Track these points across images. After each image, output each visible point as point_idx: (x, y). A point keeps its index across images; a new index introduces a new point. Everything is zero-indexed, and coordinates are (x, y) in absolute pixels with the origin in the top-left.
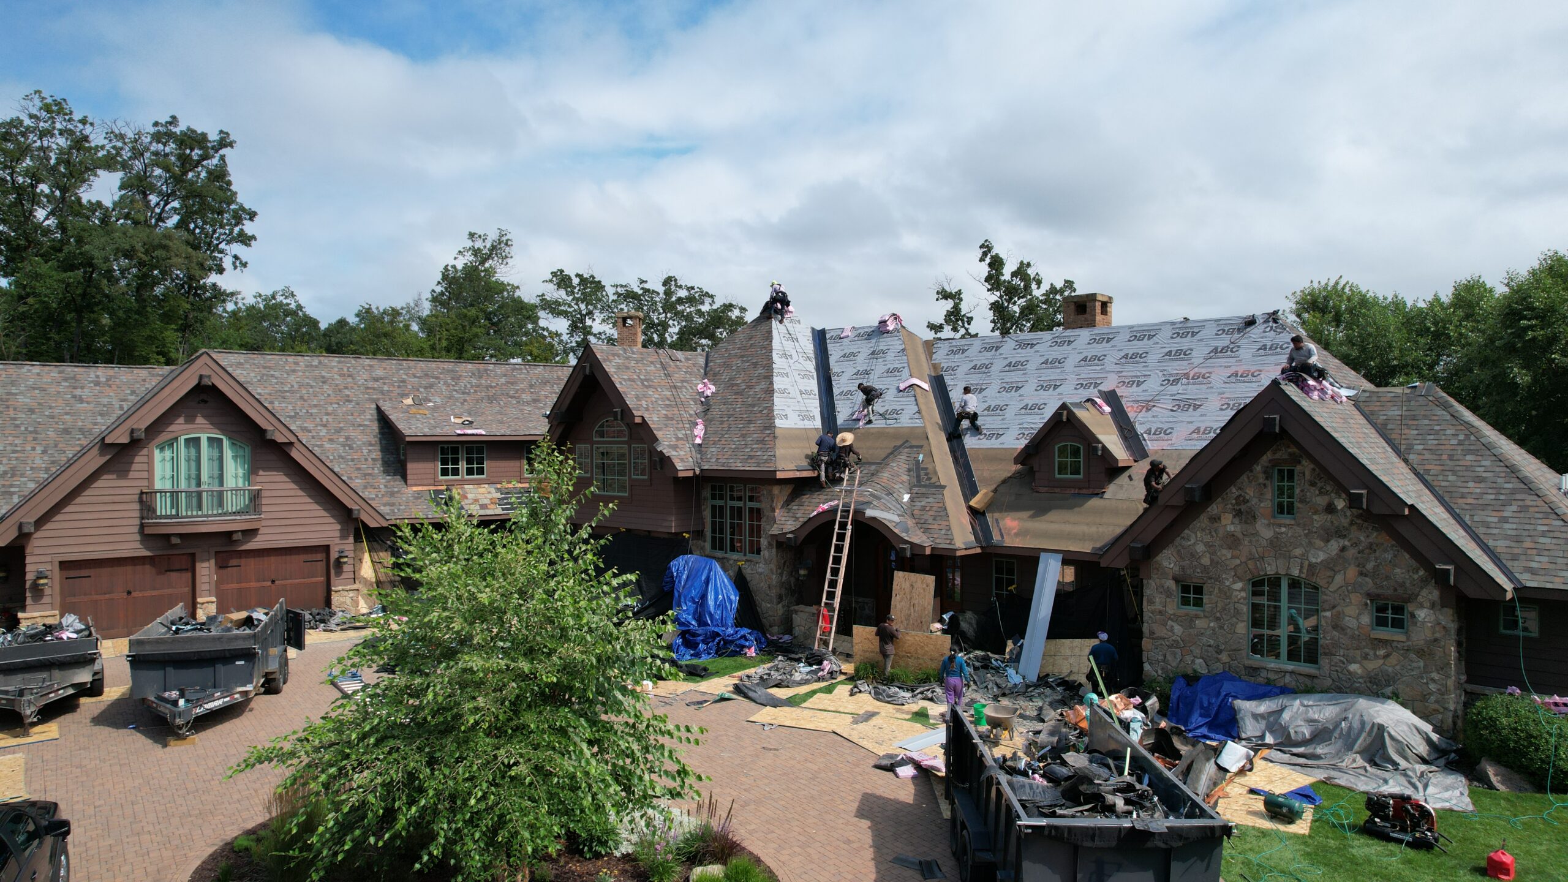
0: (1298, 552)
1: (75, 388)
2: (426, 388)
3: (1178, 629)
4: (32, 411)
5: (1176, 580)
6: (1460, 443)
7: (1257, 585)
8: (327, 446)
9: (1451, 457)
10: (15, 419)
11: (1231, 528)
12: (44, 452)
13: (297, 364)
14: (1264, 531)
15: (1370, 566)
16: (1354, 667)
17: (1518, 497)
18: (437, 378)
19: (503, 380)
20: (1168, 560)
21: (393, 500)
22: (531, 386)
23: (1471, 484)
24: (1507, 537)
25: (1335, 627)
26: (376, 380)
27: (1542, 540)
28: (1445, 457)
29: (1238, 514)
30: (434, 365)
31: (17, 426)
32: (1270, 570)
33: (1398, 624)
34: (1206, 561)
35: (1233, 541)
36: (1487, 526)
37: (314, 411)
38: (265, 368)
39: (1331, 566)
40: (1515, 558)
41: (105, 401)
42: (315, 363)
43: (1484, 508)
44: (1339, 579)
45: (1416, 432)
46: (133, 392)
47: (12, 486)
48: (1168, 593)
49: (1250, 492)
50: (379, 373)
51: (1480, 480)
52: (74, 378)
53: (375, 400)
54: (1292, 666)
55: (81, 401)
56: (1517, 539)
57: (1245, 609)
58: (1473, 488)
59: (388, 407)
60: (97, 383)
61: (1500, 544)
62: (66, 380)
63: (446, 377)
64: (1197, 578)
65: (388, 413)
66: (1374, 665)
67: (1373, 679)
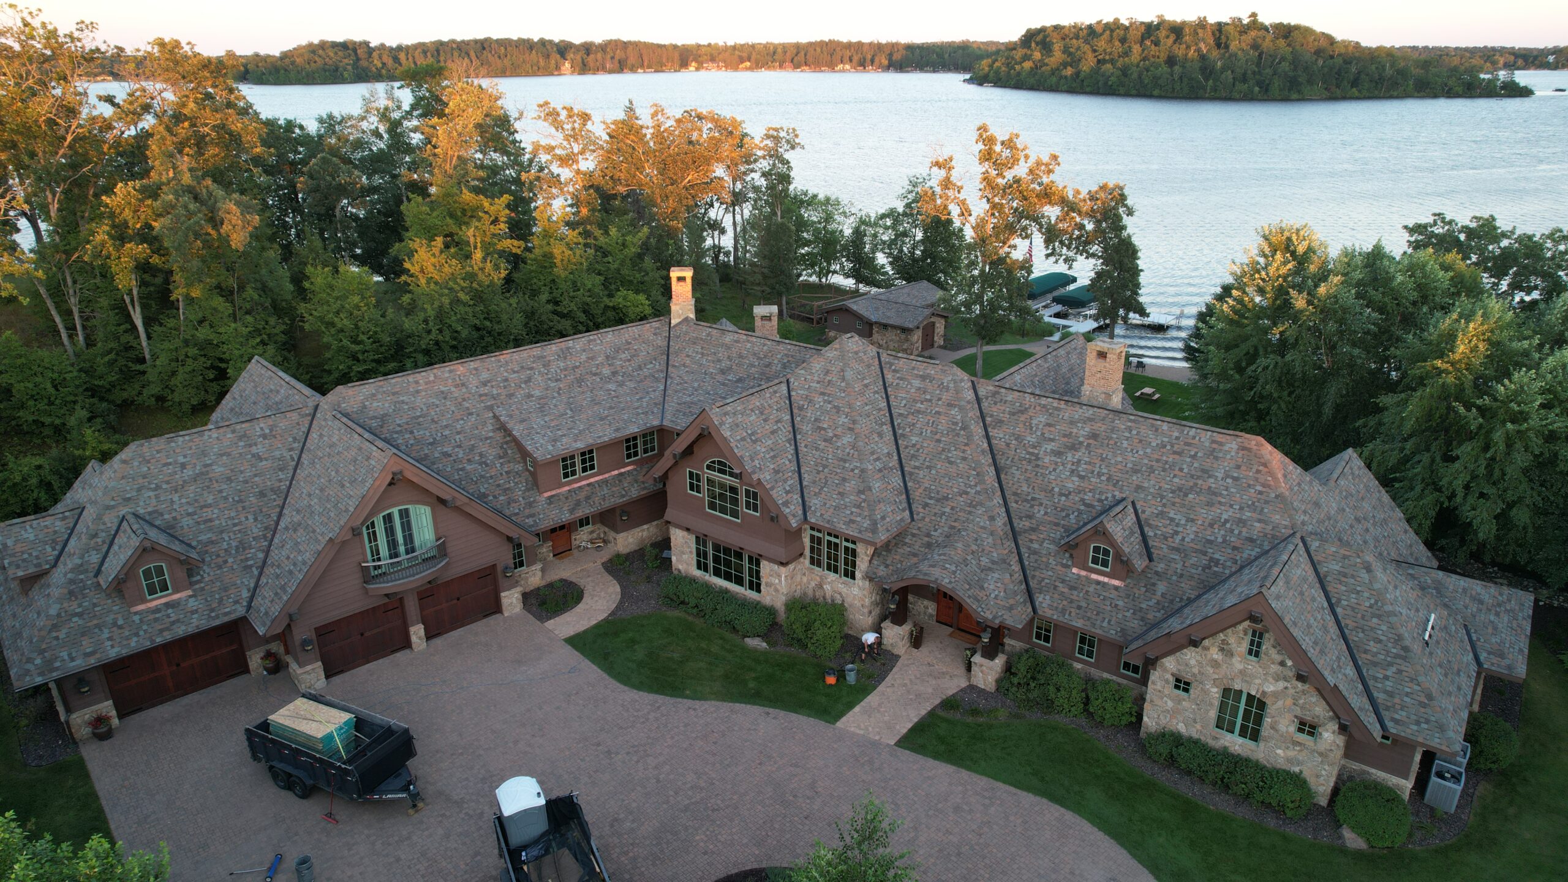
0: (1257, 681)
1: (250, 446)
2: (526, 382)
3: (1170, 704)
4: (229, 479)
5: (1173, 675)
6: (1371, 606)
7: (1226, 692)
8: (468, 467)
9: (1363, 617)
10: (221, 491)
11: (1215, 657)
12: (256, 519)
13: (417, 382)
14: (1237, 664)
15: (1301, 702)
16: (1279, 751)
17: (1398, 661)
18: (532, 369)
19: (584, 357)
20: (1170, 663)
21: (532, 511)
22: (607, 357)
23: (1372, 643)
24: (1386, 692)
25: (1272, 728)
26: (485, 384)
27: (1406, 699)
28: (1359, 616)
29: (1222, 650)
30: (525, 354)
31: (226, 498)
32: (1237, 687)
33: (1311, 734)
34: (1196, 670)
35: (1215, 664)
36: (1376, 679)
37: (447, 432)
38: (394, 394)
39: (1276, 695)
40: (1387, 708)
41: (277, 453)
42: (432, 378)
43: (1375, 664)
44: (1280, 703)
45: (1344, 588)
46: (295, 439)
47: (247, 559)
48: (1167, 681)
49: (1232, 640)
50: (485, 375)
51: (1378, 641)
52: (245, 436)
53: (490, 408)
54: (1241, 740)
55: (260, 459)
56: (1391, 694)
57: (1217, 703)
58: (1373, 646)
59: (502, 413)
60: (265, 437)
61: (1380, 696)
62: (240, 438)
63: (538, 366)
64: (1188, 677)
65: (509, 426)
66: (1291, 753)
67: (1289, 760)
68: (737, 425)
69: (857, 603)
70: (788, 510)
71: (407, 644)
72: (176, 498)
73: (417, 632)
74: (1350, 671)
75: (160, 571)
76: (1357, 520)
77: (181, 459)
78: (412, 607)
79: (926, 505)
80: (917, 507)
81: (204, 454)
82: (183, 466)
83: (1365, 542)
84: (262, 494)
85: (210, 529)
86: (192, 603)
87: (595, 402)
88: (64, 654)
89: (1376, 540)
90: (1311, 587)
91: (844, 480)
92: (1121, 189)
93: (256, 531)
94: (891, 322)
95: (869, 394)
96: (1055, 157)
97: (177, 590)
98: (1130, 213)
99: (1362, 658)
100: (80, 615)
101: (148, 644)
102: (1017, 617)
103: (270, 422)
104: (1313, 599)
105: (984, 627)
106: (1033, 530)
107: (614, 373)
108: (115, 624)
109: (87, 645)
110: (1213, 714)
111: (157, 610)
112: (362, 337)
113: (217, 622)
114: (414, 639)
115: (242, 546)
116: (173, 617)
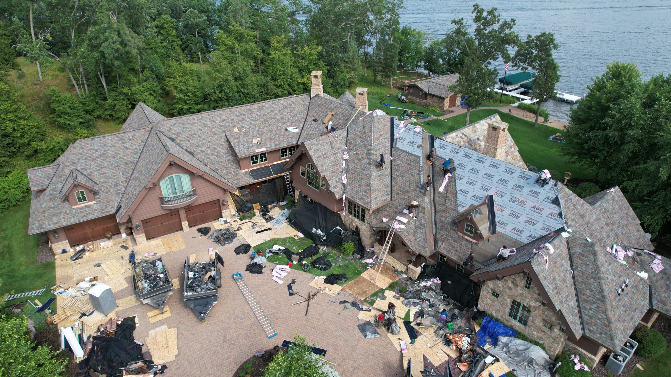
0: (528, 300)
1: (124, 143)
2: (241, 121)
3: (489, 302)
4: (114, 157)
5: (491, 289)
6: (592, 273)
7: (514, 302)
8: (212, 157)
9: (587, 278)
10: (110, 162)
11: (510, 285)
12: (123, 174)
13: (194, 119)
14: (519, 290)
15: (546, 313)
16: (534, 333)
17: (599, 302)
18: (245, 115)
19: (269, 110)
20: (490, 284)
21: (237, 177)
22: (280, 111)
23: (588, 291)
24: (589, 316)
25: (532, 322)
26: (223, 121)
27: (598, 321)
28: (585, 276)
29: (513, 283)
30: (242, 108)
31: (112, 165)
32: (518, 301)
33: (550, 328)
34: (501, 289)
35: (510, 289)
36: (585, 308)
37: (204, 142)
38: (183, 124)
39: (535, 308)
40: (587, 324)
41: (134, 147)
42: (200, 118)
43: (587, 301)
44: (537, 312)
45: (581, 262)
46: (142, 141)
47: (118, 190)
48: (489, 291)
49: (518, 279)
50: (224, 117)
51: (591, 291)
52: (122, 139)
53: (224, 132)
54: (518, 324)
55: (127, 149)
56: (591, 317)
57: (509, 306)
58: (588, 293)
59: (229, 134)
60: (130, 140)
61: (586, 317)
62: (120, 140)
63: (248, 114)
64: (498, 292)
65: (230, 140)
66: (540, 335)
67: (538, 337)
68: (318, 150)
69: (365, 233)
70: (335, 190)
71: (181, 229)
72: (92, 163)
73: (185, 224)
74: (573, 303)
75: (82, 193)
76: (607, 224)
77: (96, 148)
78: (183, 214)
79: (398, 194)
80: (394, 195)
81: (105, 146)
82: (96, 150)
83: (608, 236)
84: (126, 164)
85: (105, 177)
86: (95, 206)
87: (270, 131)
88: (46, 223)
89: (616, 235)
90: (563, 259)
91: (362, 179)
92: (552, 35)
93: (123, 179)
94: (435, 94)
95: (382, 139)
96: (513, 21)
97: (89, 201)
98: (556, 47)
99: (582, 297)
100: (53, 208)
101: (77, 221)
102: (427, 252)
103: (133, 133)
104: (562, 265)
105: (413, 254)
106: (444, 211)
107: (282, 118)
108: (66, 212)
109: (55, 220)
110: (508, 310)
111: (82, 208)
112: (189, 94)
113: (104, 215)
114: (184, 227)
115: (117, 185)
116: (88, 211)
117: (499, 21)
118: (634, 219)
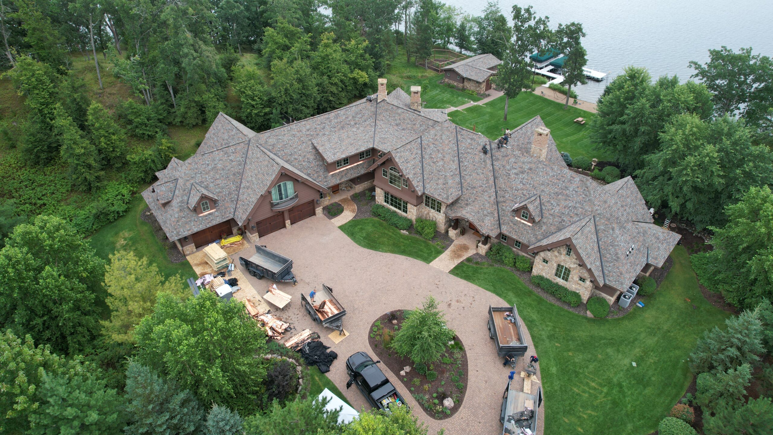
0: (568, 263)
1: (229, 157)
2: (323, 129)
3: (541, 266)
4: (223, 169)
5: (543, 258)
6: (611, 242)
7: (559, 265)
10: (221, 174)
11: (556, 254)
12: (233, 184)
13: (284, 131)
14: (563, 257)
15: (581, 271)
16: (573, 286)
17: (615, 261)
18: (325, 123)
19: (344, 117)
20: (542, 254)
21: (326, 180)
22: (353, 117)
24: (608, 271)
25: (572, 278)
26: (308, 130)
27: (614, 274)
28: (606, 245)
29: (558, 252)
30: (322, 117)
31: (223, 176)
32: (562, 264)
33: (583, 281)
34: (550, 257)
35: (556, 256)
36: (606, 266)
37: (296, 150)
38: (276, 136)
39: (574, 269)
40: (607, 276)
41: (238, 159)
43: (607, 262)
44: (575, 271)
45: (604, 235)
46: (243, 153)
47: (232, 198)
48: (541, 260)
49: (562, 250)
50: (308, 127)
51: (610, 254)
53: (310, 140)
54: (562, 281)
55: (232, 161)
56: (610, 272)
57: (555, 268)
58: (608, 256)
59: (314, 141)
60: (233, 153)
61: (606, 272)
62: (225, 154)
63: (327, 122)
64: (547, 259)
65: (318, 148)
66: (577, 287)
67: (576, 289)
68: (402, 157)
69: (441, 221)
70: (418, 189)
71: (284, 226)
72: (207, 176)
73: (288, 222)
74: (598, 263)
75: (206, 204)
76: (622, 206)
77: (207, 162)
78: (286, 215)
79: (467, 189)
80: (464, 190)
81: (214, 160)
82: (208, 165)
83: (623, 215)
84: (234, 174)
85: (219, 188)
86: (217, 213)
87: (349, 137)
88: (182, 231)
89: (628, 214)
90: (592, 234)
91: (439, 179)
92: (580, 25)
93: (234, 188)
94: (472, 78)
95: (451, 145)
96: (547, 17)
97: (211, 209)
98: (584, 35)
99: (604, 259)
100: (184, 217)
101: (205, 227)
102: (493, 234)
103: (234, 147)
104: (591, 238)
105: (483, 235)
106: (504, 202)
107: (356, 124)
108: (195, 220)
109: (188, 227)
110: (554, 271)
111: (206, 216)
113: (225, 220)
114: (287, 225)
115: (230, 194)
116: (211, 218)
117: (535, 18)
118: (641, 200)
